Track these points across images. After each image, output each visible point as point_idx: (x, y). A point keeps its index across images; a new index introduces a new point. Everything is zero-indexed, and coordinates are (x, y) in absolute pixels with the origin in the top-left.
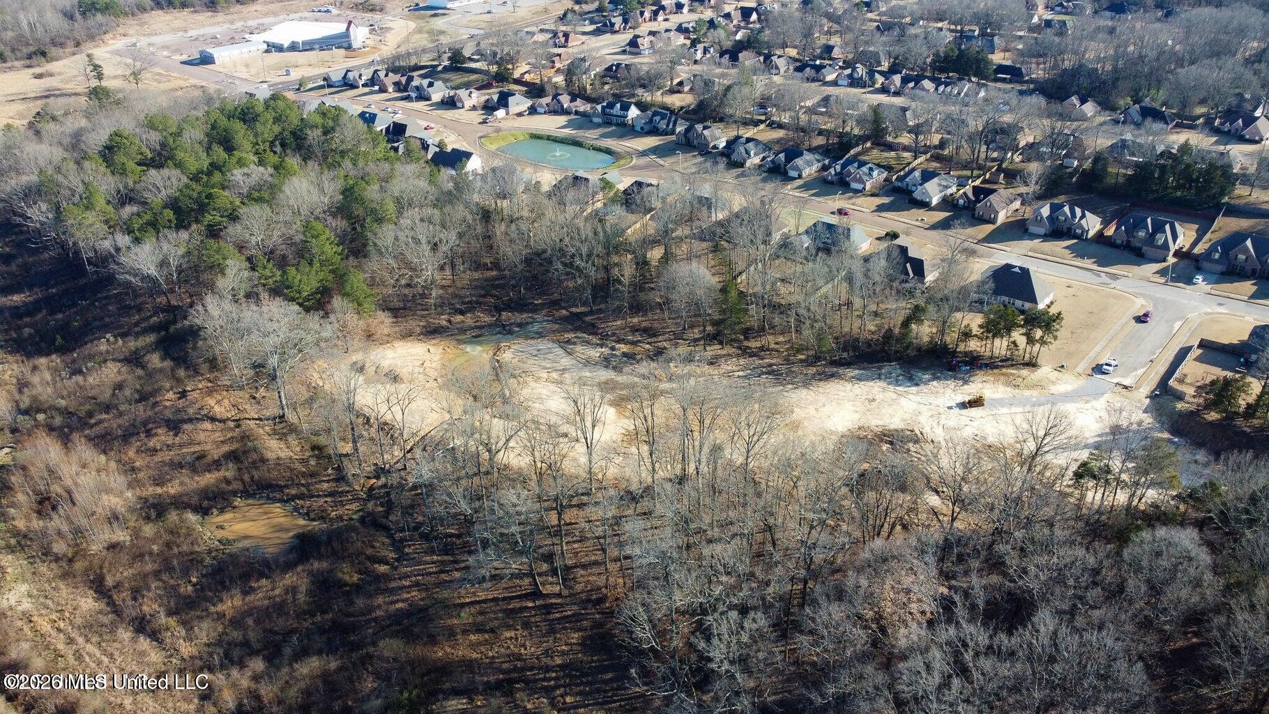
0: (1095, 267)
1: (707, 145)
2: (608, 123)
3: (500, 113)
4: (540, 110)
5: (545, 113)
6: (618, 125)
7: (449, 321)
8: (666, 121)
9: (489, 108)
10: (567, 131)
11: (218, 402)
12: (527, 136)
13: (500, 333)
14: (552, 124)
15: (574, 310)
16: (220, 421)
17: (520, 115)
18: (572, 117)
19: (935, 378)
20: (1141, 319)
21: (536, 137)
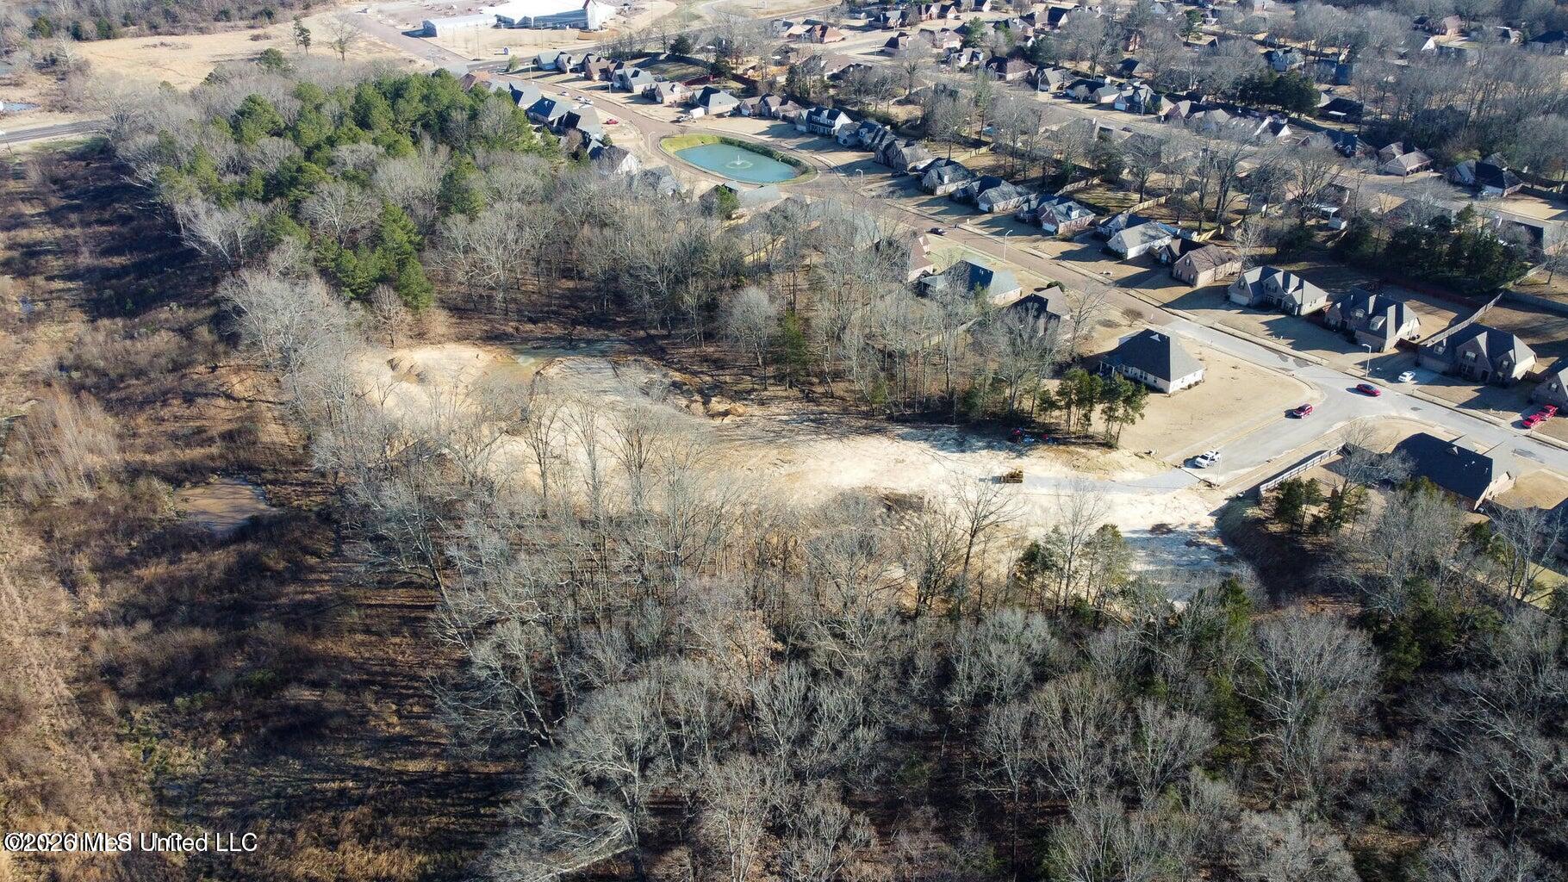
0: (1288, 350)
1: (905, 166)
2: (812, 133)
3: (698, 112)
4: (745, 112)
5: (749, 116)
6: (823, 135)
7: (517, 329)
8: (872, 135)
9: (688, 105)
10: (764, 138)
11: (242, 381)
12: (717, 141)
13: (563, 347)
14: (751, 129)
15: (653, 332)
16: (235, 399)
17: (720, 116)
18: (778, 122)
19: (989, 447)
20: (1293, 414)
21: (727, 142)
